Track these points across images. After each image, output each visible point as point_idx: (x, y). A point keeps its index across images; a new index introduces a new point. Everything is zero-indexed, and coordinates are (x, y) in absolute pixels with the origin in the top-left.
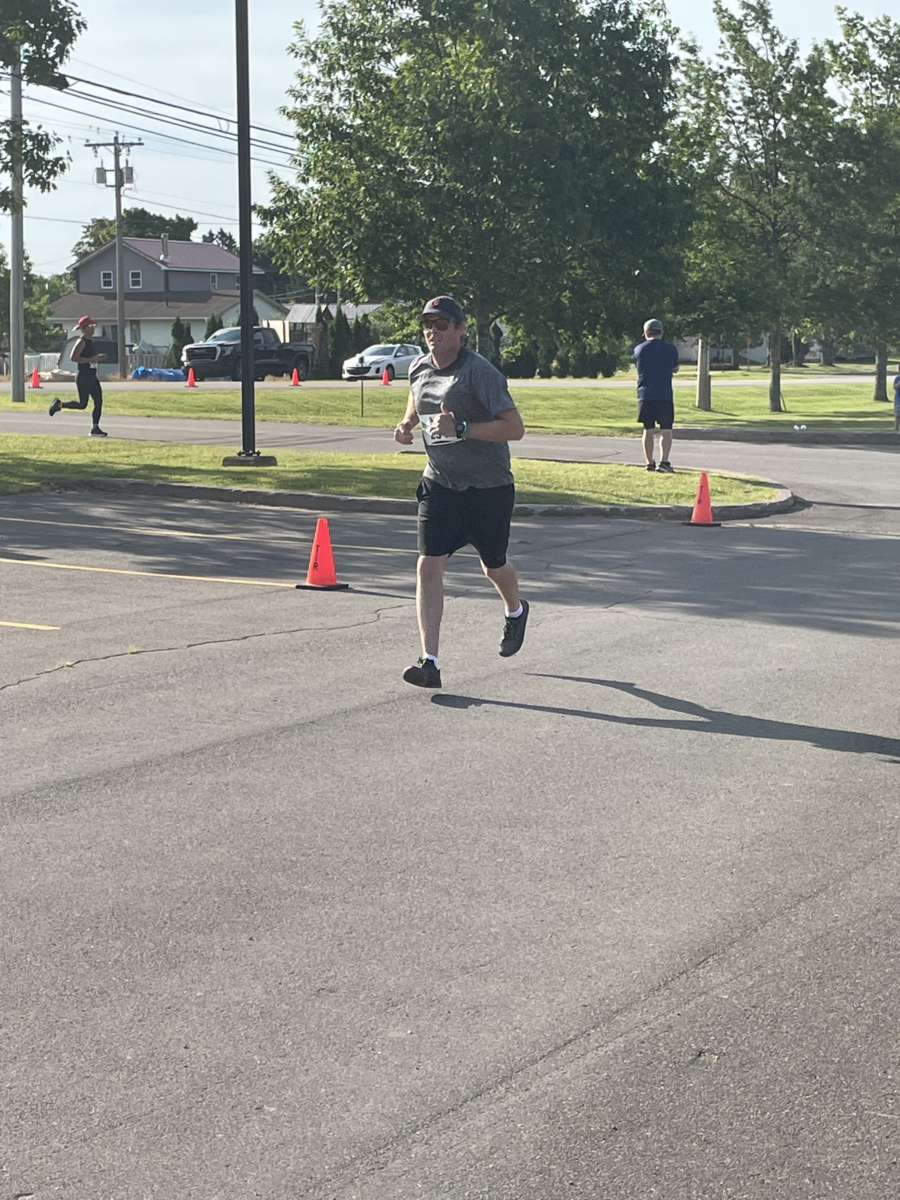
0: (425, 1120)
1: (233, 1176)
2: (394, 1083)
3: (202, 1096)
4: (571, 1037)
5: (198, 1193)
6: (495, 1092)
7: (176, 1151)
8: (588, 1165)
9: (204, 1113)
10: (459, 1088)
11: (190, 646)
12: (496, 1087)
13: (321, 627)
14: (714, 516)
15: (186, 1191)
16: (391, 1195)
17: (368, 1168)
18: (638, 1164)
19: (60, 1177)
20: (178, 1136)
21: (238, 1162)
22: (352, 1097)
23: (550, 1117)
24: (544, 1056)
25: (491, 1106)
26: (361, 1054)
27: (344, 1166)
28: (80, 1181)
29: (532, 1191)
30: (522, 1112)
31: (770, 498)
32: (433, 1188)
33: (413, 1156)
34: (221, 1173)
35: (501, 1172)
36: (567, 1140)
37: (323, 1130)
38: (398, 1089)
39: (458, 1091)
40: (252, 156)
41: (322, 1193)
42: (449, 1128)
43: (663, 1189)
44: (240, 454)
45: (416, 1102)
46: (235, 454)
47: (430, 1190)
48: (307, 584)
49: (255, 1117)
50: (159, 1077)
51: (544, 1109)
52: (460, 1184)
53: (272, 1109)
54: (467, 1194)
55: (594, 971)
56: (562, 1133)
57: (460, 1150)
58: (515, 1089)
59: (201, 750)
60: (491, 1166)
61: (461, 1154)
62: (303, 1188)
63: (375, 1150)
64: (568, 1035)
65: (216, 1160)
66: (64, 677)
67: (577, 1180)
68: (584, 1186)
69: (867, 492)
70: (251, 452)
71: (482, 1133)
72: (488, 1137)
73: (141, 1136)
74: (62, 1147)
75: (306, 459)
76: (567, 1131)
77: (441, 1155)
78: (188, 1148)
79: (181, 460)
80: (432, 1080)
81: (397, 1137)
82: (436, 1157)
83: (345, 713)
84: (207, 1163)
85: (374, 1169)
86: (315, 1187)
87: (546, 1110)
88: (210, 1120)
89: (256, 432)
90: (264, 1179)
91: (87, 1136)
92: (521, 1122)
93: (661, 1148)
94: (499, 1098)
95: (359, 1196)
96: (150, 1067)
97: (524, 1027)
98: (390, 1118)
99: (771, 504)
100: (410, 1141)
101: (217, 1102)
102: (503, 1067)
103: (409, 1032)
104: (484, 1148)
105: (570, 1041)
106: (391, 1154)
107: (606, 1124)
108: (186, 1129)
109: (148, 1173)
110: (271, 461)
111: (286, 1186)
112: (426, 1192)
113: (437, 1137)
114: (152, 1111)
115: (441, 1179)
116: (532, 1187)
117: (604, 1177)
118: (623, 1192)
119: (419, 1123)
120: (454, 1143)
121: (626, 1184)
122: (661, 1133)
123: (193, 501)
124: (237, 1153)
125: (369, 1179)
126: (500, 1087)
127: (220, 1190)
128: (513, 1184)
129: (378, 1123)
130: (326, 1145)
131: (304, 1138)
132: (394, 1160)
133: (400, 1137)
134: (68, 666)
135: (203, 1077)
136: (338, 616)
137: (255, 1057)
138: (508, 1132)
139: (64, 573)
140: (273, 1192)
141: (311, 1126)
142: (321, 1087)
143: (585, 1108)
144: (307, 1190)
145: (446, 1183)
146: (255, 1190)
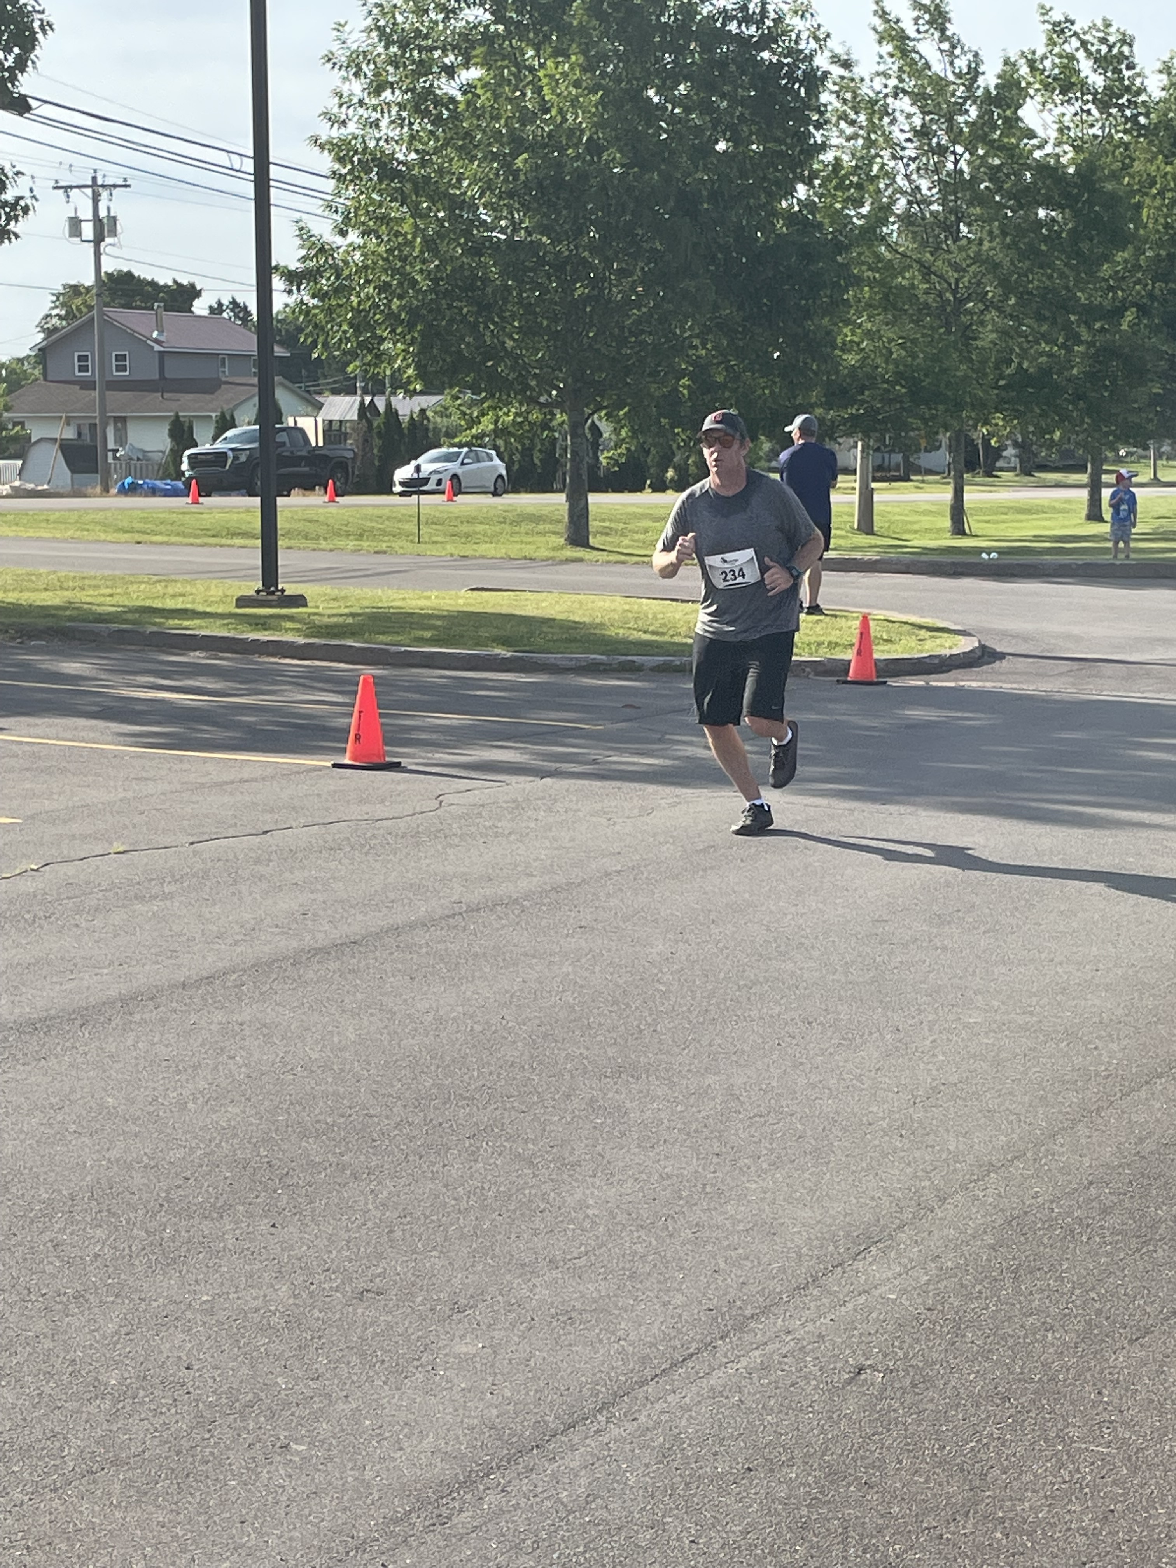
0: (501, 1460)
1: (249, 1535)
2: (461, 1412)
3: (209, 1431)
4: (692, 1350)
5: (203, 1558)
6: (592, 1422)
7: (176, 1503)
8: (715, 1517)
9: (212, 1454)
10: (547, 1418)
11: (192, 843)
12: (595, 1416)
13: (366, 817)
14: (877, 671)
15: (188, 1556)
16: (457, 1558)
17: (427, 1523)
18: (779, 1515)
19: (22, 1539)
20: (179, 1484)
21: (256, 1517)
22: (406, 1430)
23: (664, 1455)
24: (656, 1376)
25: (588, 1441)
26: (418, 1375)
27: (397, 1521)
28: (50, 1544)
29: (641, 1550)
30: (628, 1447)
31: (950, 648)
32: (511, 1548)
33: (486, 1507)
34: (234, 1531)
35: (601, 1527)
36: (687, 1484)
37: (369, 1474)
38: (466, 1420)
39: (545, 1422)
40: (272, 201)
41: (366, 1556)
42: (532, 1470)
43: (812, 1547)
44: (258, 592)
45: (490, 1436)
46: (252, 593)
47: (508, 1551)
48: (347, 761)
49: (279, 1458)
50: (152, 1407)
51: (656, 1444)
52: (547, 1544)
53: (302, 1447)
54: (555, 1556)
55: (722, 1265)
56: (680, 1475)
57: (547, 1498)
58: (619, 1419)
59: (209, 979)
60: (587, 1519)
61: (548, 1503)
62: (341, 1549)
63: (436, 1500)
64: (688, 1348)
65: (228, 1515)
66: (27, 885)
67: (700, 1536)
68: (708, 1545)
69: (1078, 639)
70: (272, 589)
71: (576, 1475)
72: (583, 1481)
73: (129, 1484)
74: (26, 1498)
75: (345, 598)
76: (687, 1473)
77: (522, 1505)
78: (190, 1499)
79: (181, 599)
80: (511, 1407)
81: (465, 1482)
82: (516, 1507)
83: (396, 930)
84: (216, 1518)
85: (434, 1525)
86: (357, 1549)
87: (661, 1446)
88: (220, 1463)
89: (279, 563)
90: (291, 1539)
91: (58, 1485)
92: (626, 1461)
93: (809, 1493)
94: (598, 1431)
95: (415, 1559)
96: (142, 1393)
97: (631, 1338)
98: (455, 1457)
99: (951, 656)
100: (481, 1487)
101: (228, 1438)
102: (603, 1389)
103: (480, 1345)
104: (578, 1496)
105: (691, 1355)
106: (457, 1505)
107: (738, 1463)
108: (188, 1475)
109: (138, 1532)
110: (299, 601)
111: (320, 1548)
112: (503, 1554)
113: (516, 1482)
114: (144, 1452)
115: (522, 1537)
116: (639, 1546)
117: (734, 1532)
118: (759, 1552)
119: (494, 1464)
120: (540, 1489)
121: (764, 1540)
122: (809, 1474)
123: (197, 653)
124: (256, 1504)
125: (429, 1538)
126: (599, 1417)
127: (232, 1554)
128: (616, 1542)
129: (439, 1464)
130: (371, 1494)
131: (343, 1485)
132: (461, 1511)
133: (468, 1483)
134: (33, 870)
135: (210, 1405)
136: (387, 804)
137: (279, 1380)
138: (609, 1475)
139: (27, 748)
140: (302, 1556)
141: (352, 1469)
142: (366, 1418)
143: (710, 1441)
144: (347, 1553)
145: (529, 1542)
146: (279, 1553)
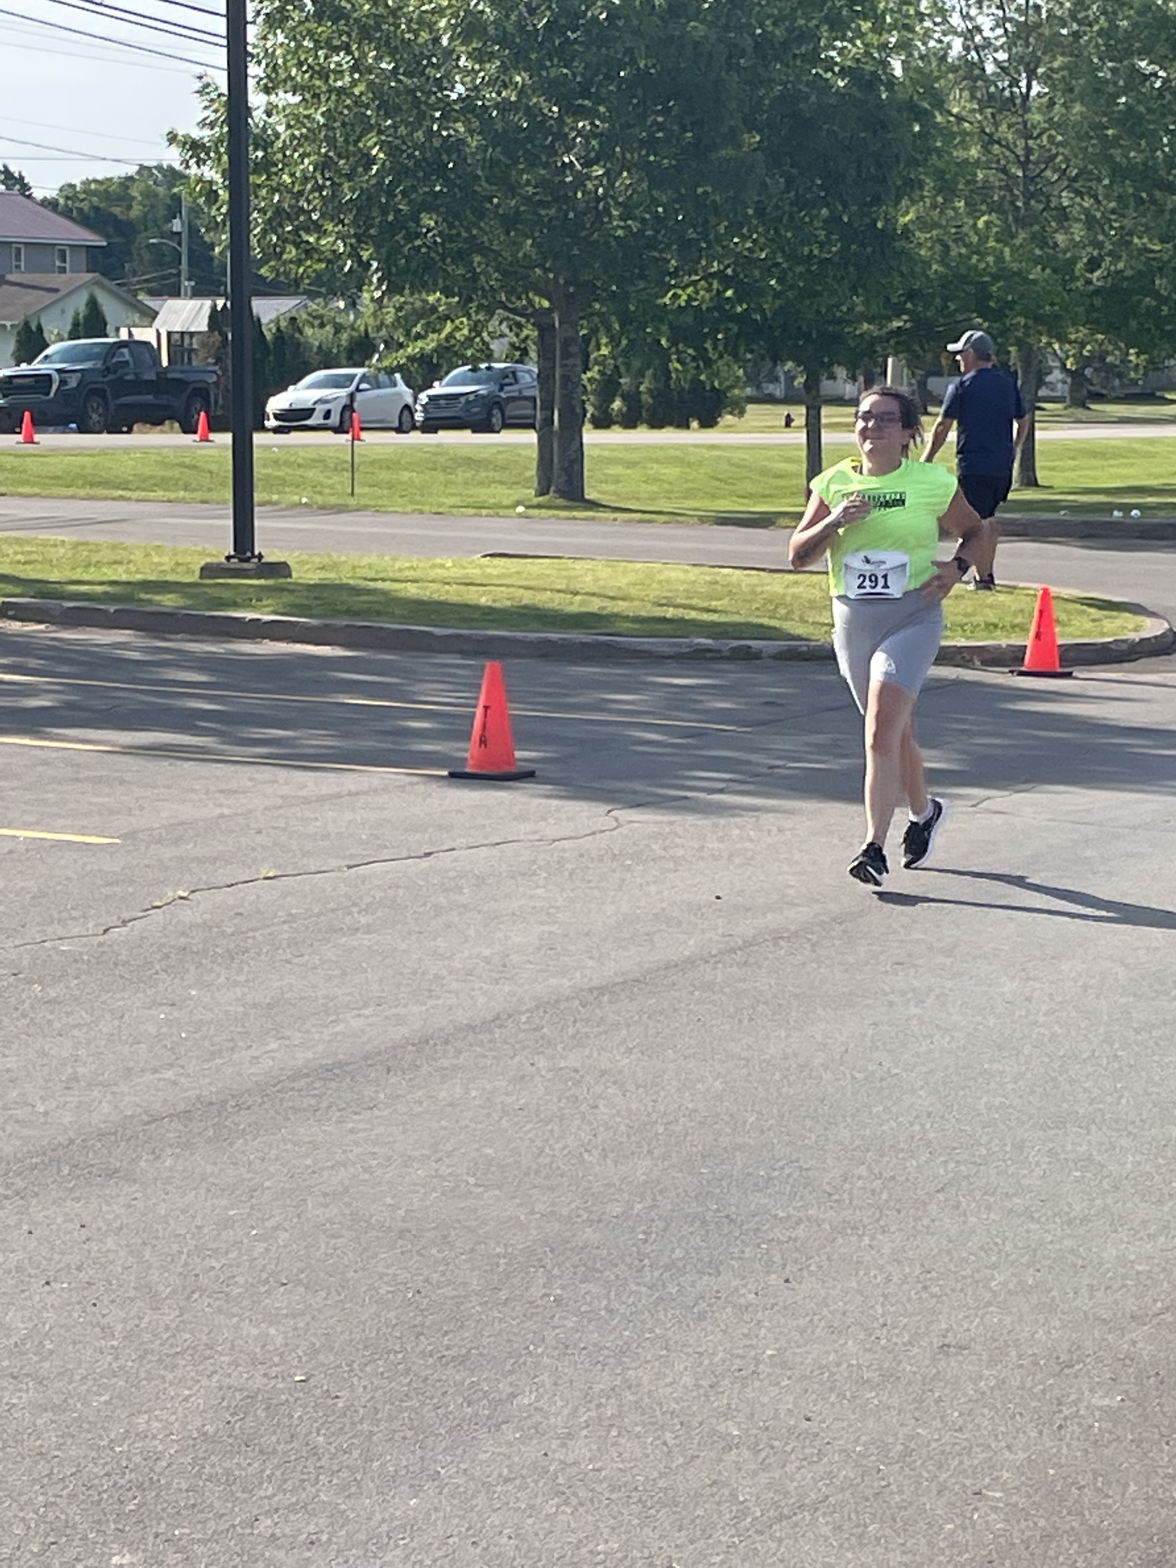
11: (349, 867)
14: (1061, 658)
26: (1071, 1427)
31: (1136, 630)
44: (228, 558)
46: (221, 559)
48: (468, 770)
49: (981, 1505)
53: (998, 1494)
59: (496, 1022)
66: (189, 916)
70: (249, 554)
96: (776, 1443)
101: (909, 1486)
103: (1118, 1399)
110: (280, 569)
123: (179, 636)
134: (182, 898)
142: (1046, 1468)
